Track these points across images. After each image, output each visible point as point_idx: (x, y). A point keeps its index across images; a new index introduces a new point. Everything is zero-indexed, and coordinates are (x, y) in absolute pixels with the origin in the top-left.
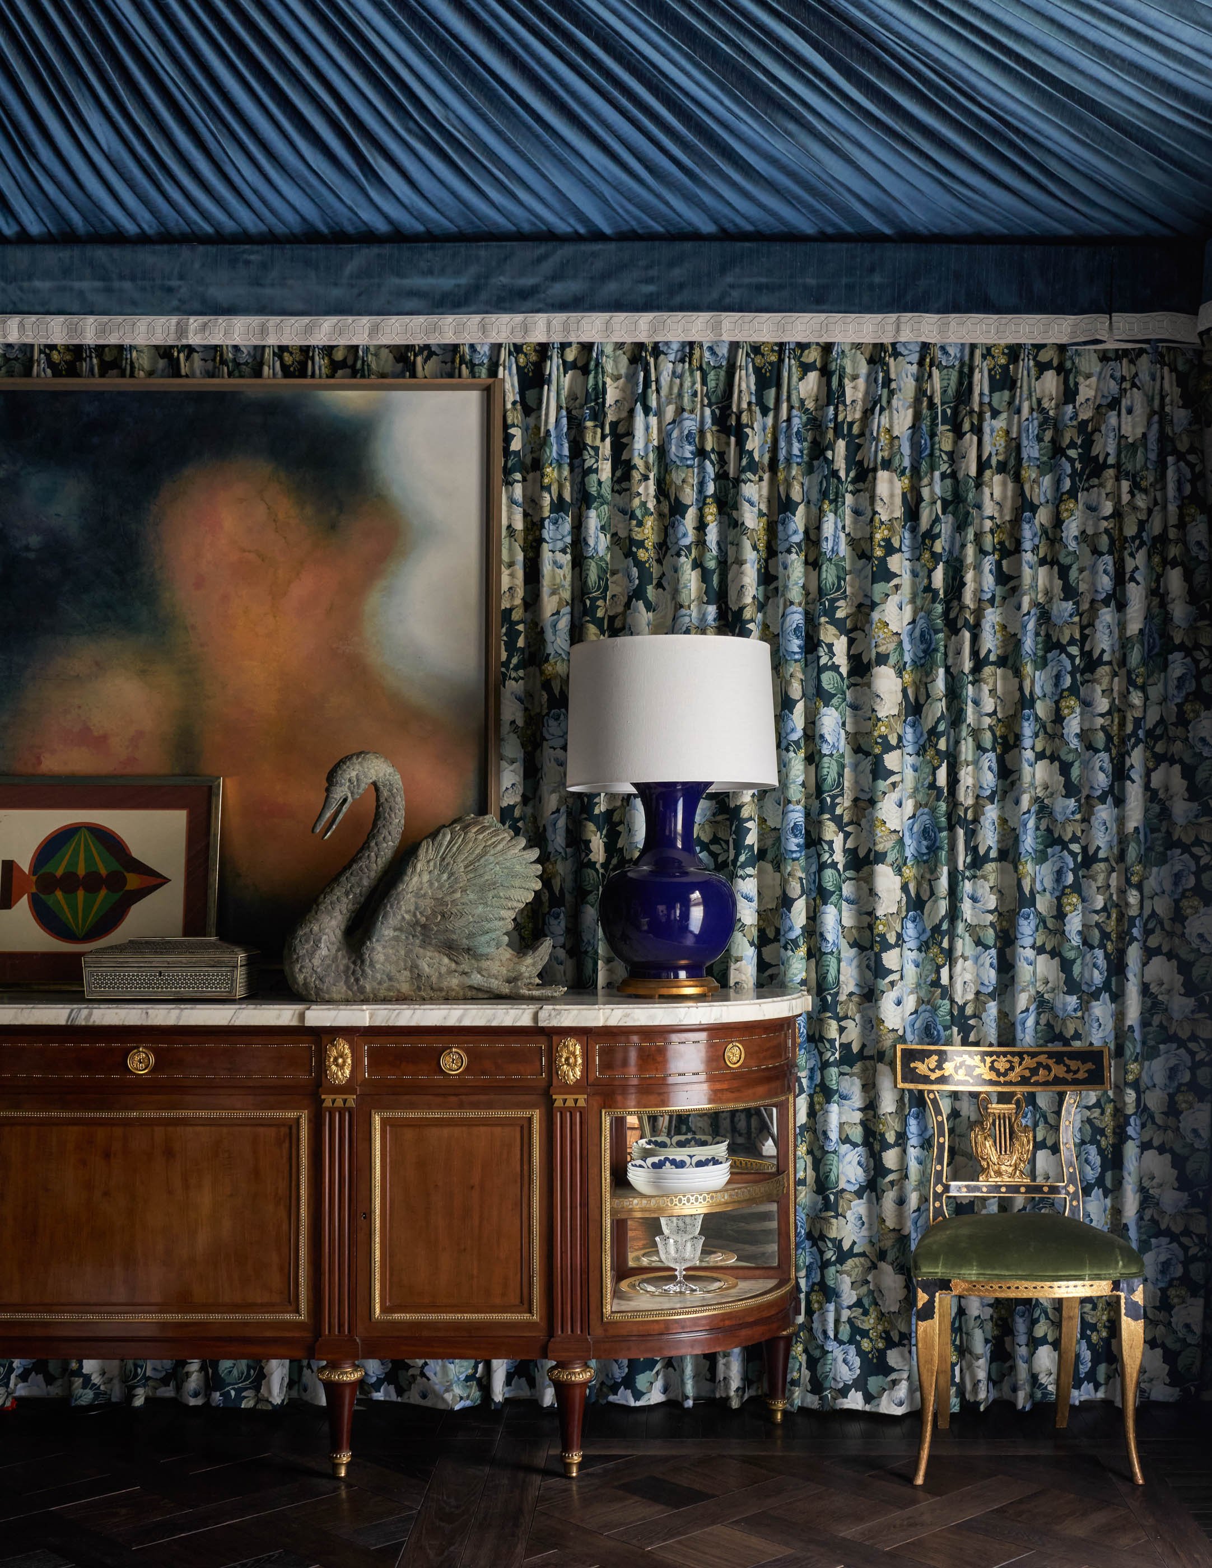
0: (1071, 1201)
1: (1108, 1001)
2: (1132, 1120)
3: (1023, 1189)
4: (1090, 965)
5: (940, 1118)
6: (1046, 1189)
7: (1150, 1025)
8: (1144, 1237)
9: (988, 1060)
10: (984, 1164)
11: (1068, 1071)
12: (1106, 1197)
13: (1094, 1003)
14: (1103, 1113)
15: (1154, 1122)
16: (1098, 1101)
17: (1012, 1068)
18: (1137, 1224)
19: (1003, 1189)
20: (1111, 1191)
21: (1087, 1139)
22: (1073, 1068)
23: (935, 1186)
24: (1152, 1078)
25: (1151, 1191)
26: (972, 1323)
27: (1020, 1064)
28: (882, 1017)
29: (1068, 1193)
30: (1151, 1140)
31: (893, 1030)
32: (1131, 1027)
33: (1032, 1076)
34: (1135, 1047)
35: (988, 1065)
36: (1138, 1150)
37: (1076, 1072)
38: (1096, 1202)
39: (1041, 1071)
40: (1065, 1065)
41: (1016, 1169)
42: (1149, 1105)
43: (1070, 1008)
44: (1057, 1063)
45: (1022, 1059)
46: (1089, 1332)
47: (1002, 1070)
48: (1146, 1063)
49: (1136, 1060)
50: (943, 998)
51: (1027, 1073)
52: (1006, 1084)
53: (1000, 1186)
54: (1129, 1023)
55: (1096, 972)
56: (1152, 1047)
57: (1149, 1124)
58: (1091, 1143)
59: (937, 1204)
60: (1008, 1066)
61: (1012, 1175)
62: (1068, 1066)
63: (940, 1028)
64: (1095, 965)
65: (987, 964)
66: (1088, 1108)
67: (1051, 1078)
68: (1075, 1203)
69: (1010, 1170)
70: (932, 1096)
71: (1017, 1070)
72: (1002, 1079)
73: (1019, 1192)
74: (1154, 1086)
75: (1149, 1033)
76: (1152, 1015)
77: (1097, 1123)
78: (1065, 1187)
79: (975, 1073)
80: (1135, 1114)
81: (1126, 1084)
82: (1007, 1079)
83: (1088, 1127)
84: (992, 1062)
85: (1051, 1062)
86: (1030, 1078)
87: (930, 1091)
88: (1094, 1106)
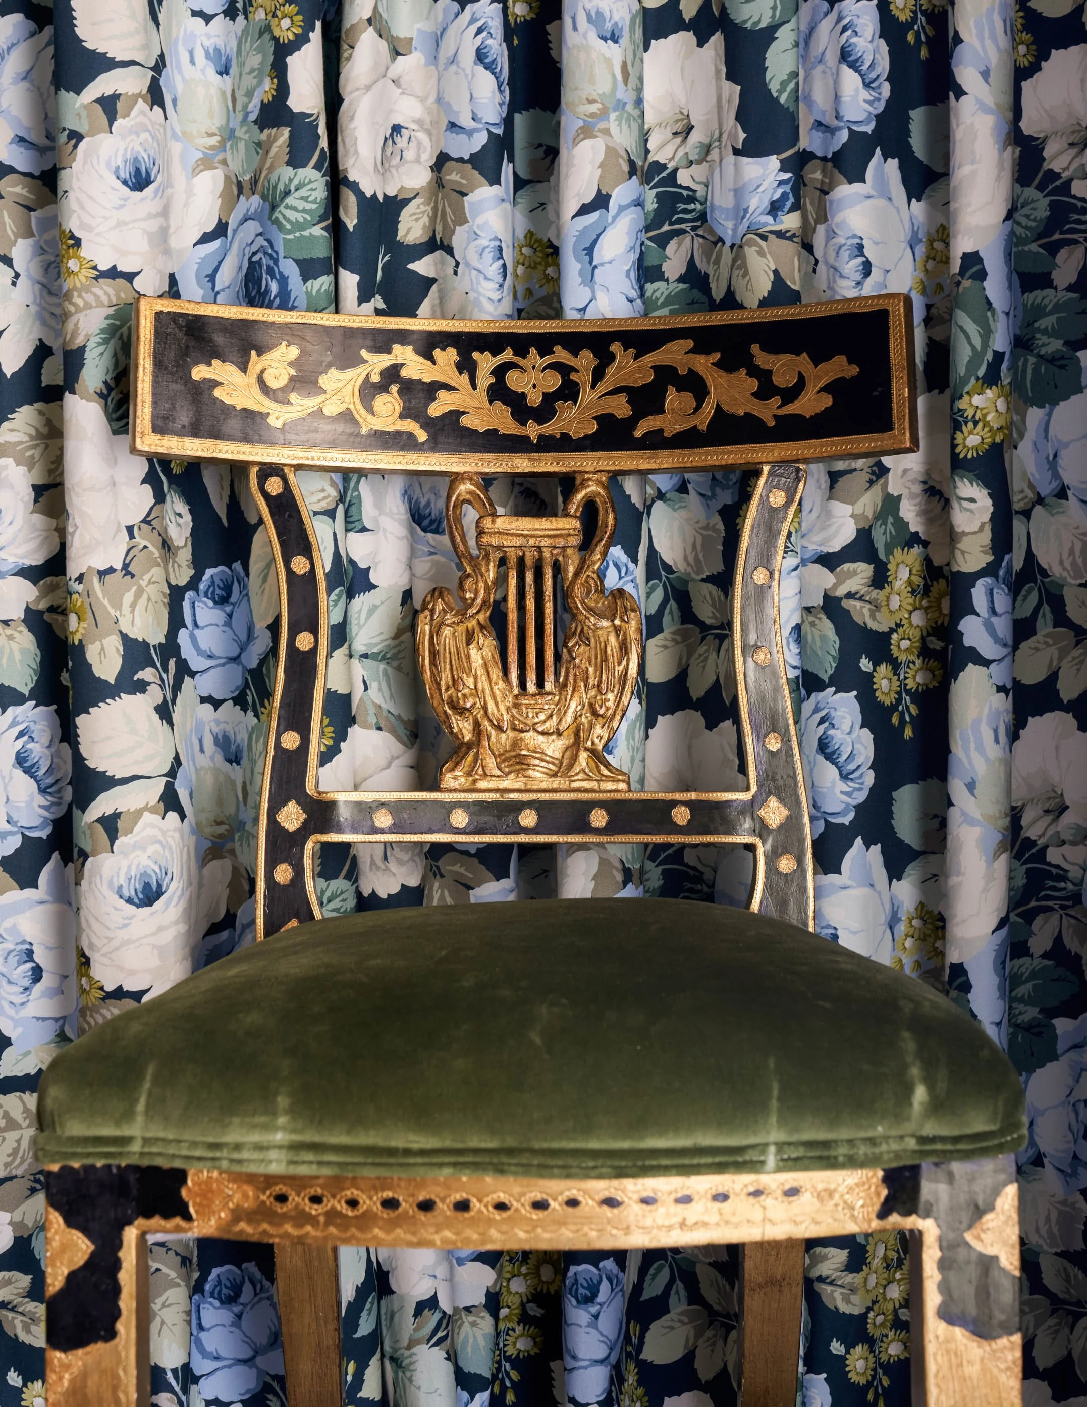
0: (772, 857)
1: (898, 191)
2: (979, 594)
3: (599, 818)
4: (832, 57)
5: (300, 565)
6: (681, 815)
7: (1044, 281)
8: (1030, 1013)
9: (486, 362)
10: (463, 727)
11: (766, 391)
12: (894, 872)
13: (845, 191)
14: (880, 579)
15: (1061, 619)
16: (864, 535)
17: (569, 392)
18: (1000, 965)
19: (528, 818)
20: (912, 855)
21: (826, 668)
22: (783, 379)
23: (275, 807)
24: (1053, 463)
25: (1054, 856)
26: (407, 1323)
27: (598, 375)
28: (73, 224)
29: (762, 830)
30: (1053, 677)
31: (113, 273)
32: (972, 260)
33: (639, 414)
34: (986, 334)
35: (485, 379)
36: (1001, 704)
37: (791, 394)
38: (859, 893)
39: (672, 397)
40: (755, 371)
41: (576, 744)
42: (1046, 558)
43: (757, 203)
44: (727, 365)
45: (605, 359)
46: (837, 1348)
47: (535, 399)
48: (1035, 415)
49: (991, 379)
50: (296, 160)
51: (621, 407)
52: (547, 444)
53: (519, 807)
54: (963, 245)
55: (850, 80)
56: (1052, 360)
57: (1045, 626)
58: (840, 682)
59: (283, 874)
60: (554, 382)
61: (565, 767)
62: (764, 376)
63: (290, 269)
64: (846, 56)
65: (468, 55)
66: (829, 561)
67: (703, 419)
68: (786, 865)
69: (554, 747)
70: (274, 486)
71: (588, 396)
72: (533, 430)
73: (584, 827)
74: (1062, 493)
75: (1038, 311)
76: (1053, 249)
77: (860, 612)
78: (752, 807)
79: (436, 410)
80: (990, 570)
81: (958, 465)
82: (552, 428)
83: (827, 627)
84: (500, 372)
85: (704, 364)
86: (632, 422)
87: (268, 470)
88: (849, 554)
